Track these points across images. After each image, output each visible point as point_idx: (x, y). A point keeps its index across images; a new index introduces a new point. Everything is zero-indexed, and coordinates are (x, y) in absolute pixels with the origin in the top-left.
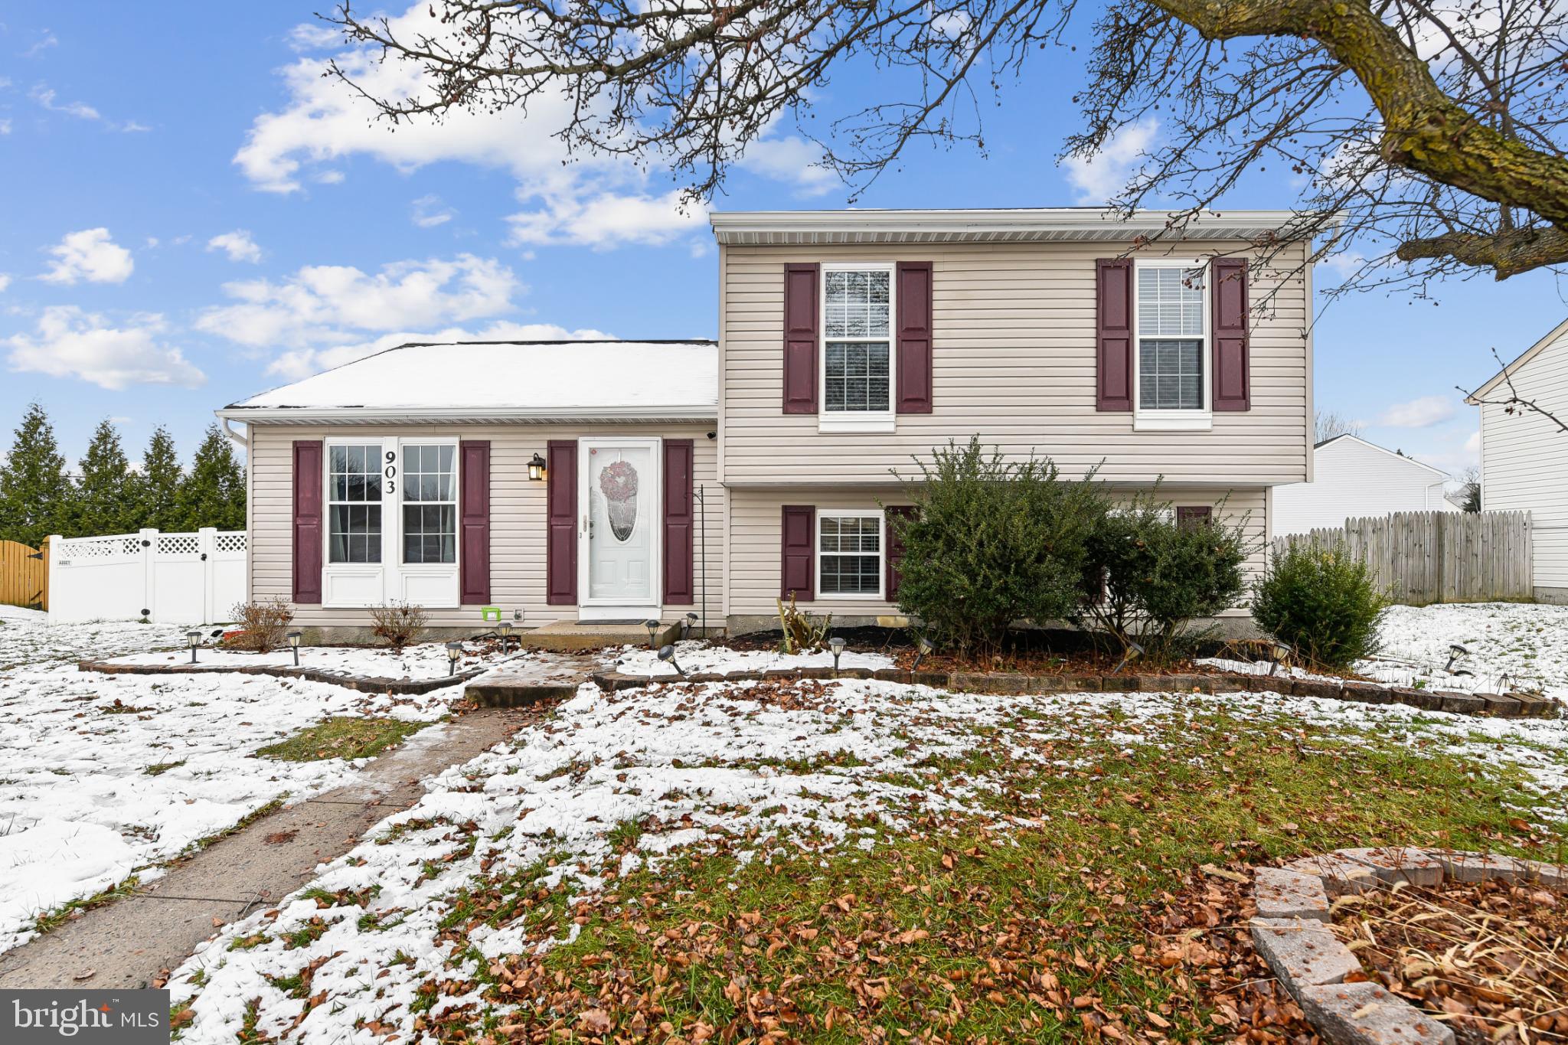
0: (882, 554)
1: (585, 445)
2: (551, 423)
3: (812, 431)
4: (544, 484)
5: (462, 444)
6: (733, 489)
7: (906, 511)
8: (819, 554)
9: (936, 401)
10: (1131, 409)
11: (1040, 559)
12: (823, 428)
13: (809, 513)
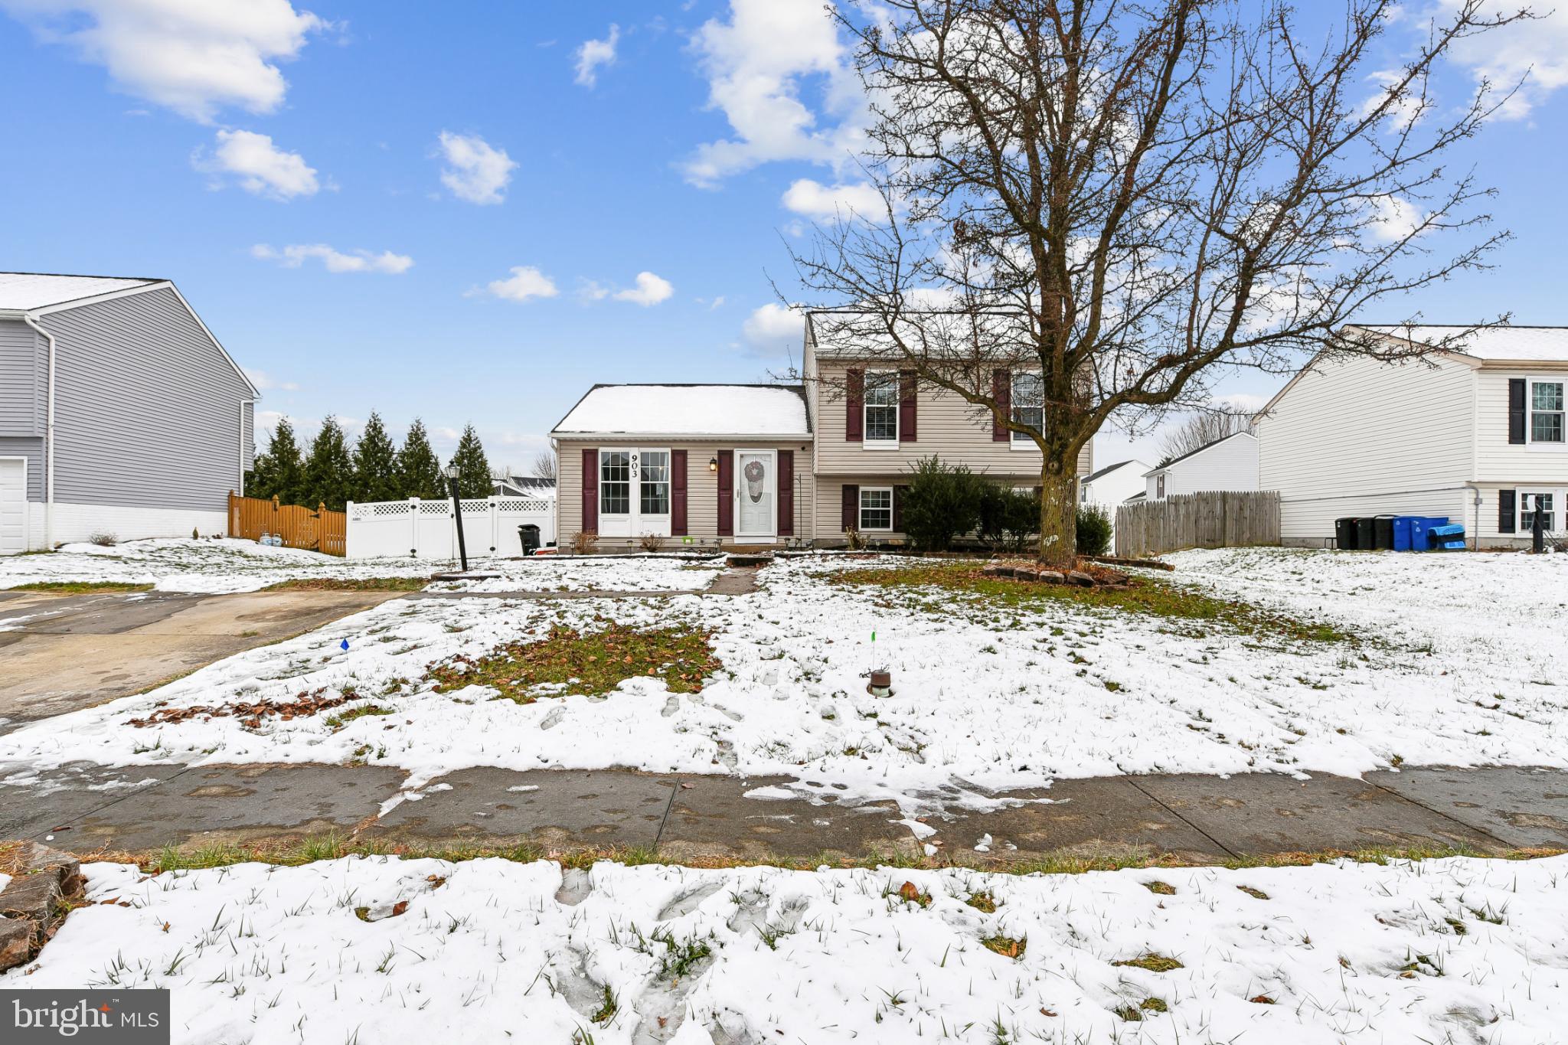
0: (891, 509)
1: (737, 453)
2: (720, 441)
3: (860, 449)
4: (716, 473)
5: (673, 451)
6: (818, 477)
7: (906, 487)
8: (860, 509)
9: (918, 436)
10: (1009, 440)
11: (960, 506)
12: (865, 448)
13: (856, 488)
